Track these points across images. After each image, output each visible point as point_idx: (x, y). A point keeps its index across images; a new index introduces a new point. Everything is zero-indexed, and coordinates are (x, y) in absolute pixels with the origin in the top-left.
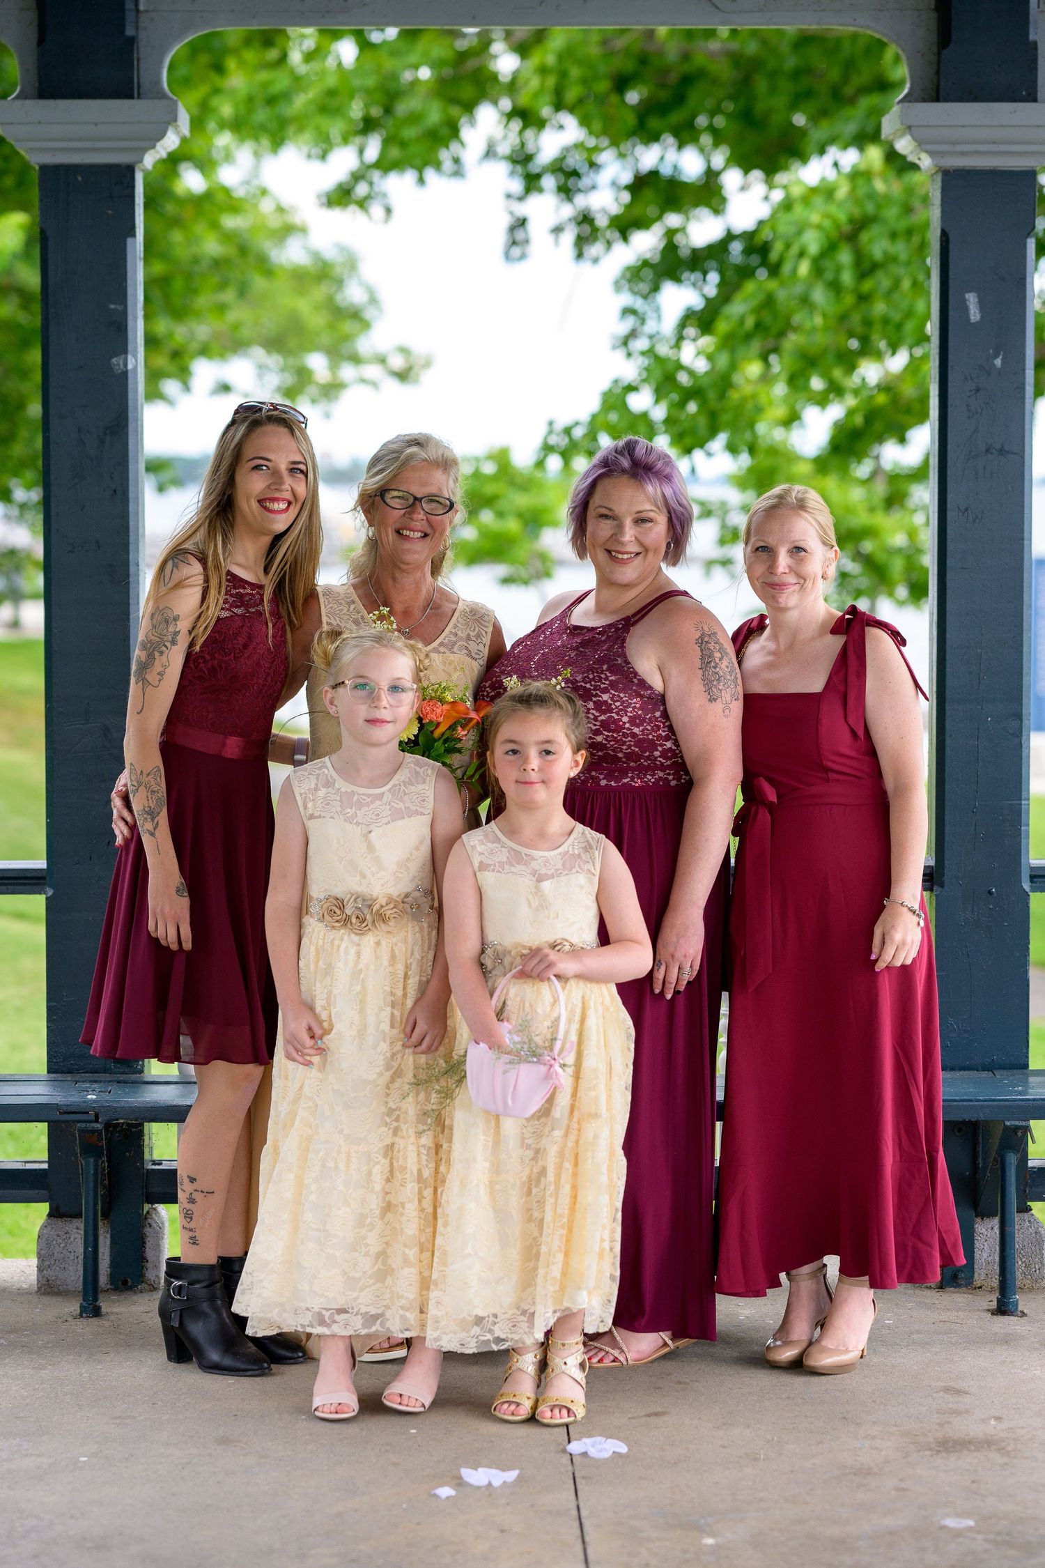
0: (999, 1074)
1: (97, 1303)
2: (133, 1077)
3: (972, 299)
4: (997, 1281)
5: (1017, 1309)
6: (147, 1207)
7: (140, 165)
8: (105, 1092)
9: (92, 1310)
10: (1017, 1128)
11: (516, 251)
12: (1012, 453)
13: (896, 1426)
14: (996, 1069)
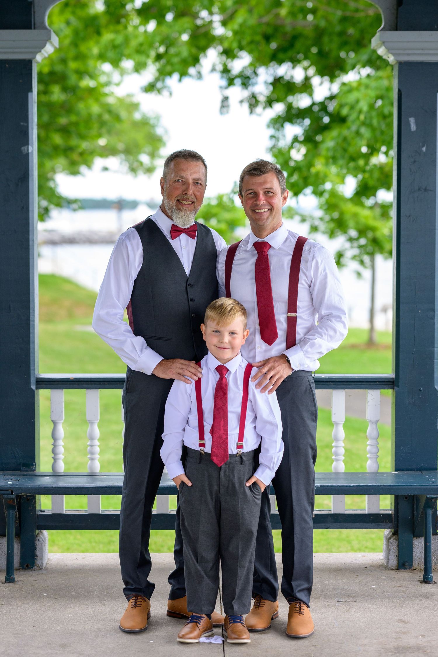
0: (424, 473)
1: (13, 576)
2: (30, 473)
3: (412, 120)
4: (423, 567)
5: (432, 580)
6: (37, 532)
7: (34, 60)
8: (17, 480)
9: (9, 579)
10: (432, 498)
11: (225, 110)
12: (430, 190)
13: (375, 639)
14: (424, 470)
